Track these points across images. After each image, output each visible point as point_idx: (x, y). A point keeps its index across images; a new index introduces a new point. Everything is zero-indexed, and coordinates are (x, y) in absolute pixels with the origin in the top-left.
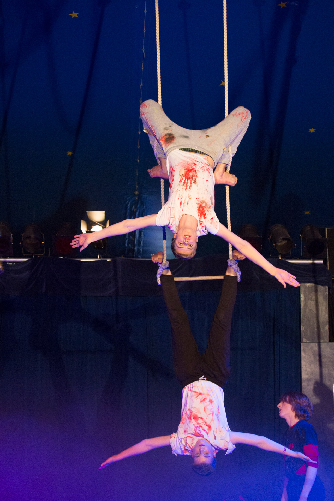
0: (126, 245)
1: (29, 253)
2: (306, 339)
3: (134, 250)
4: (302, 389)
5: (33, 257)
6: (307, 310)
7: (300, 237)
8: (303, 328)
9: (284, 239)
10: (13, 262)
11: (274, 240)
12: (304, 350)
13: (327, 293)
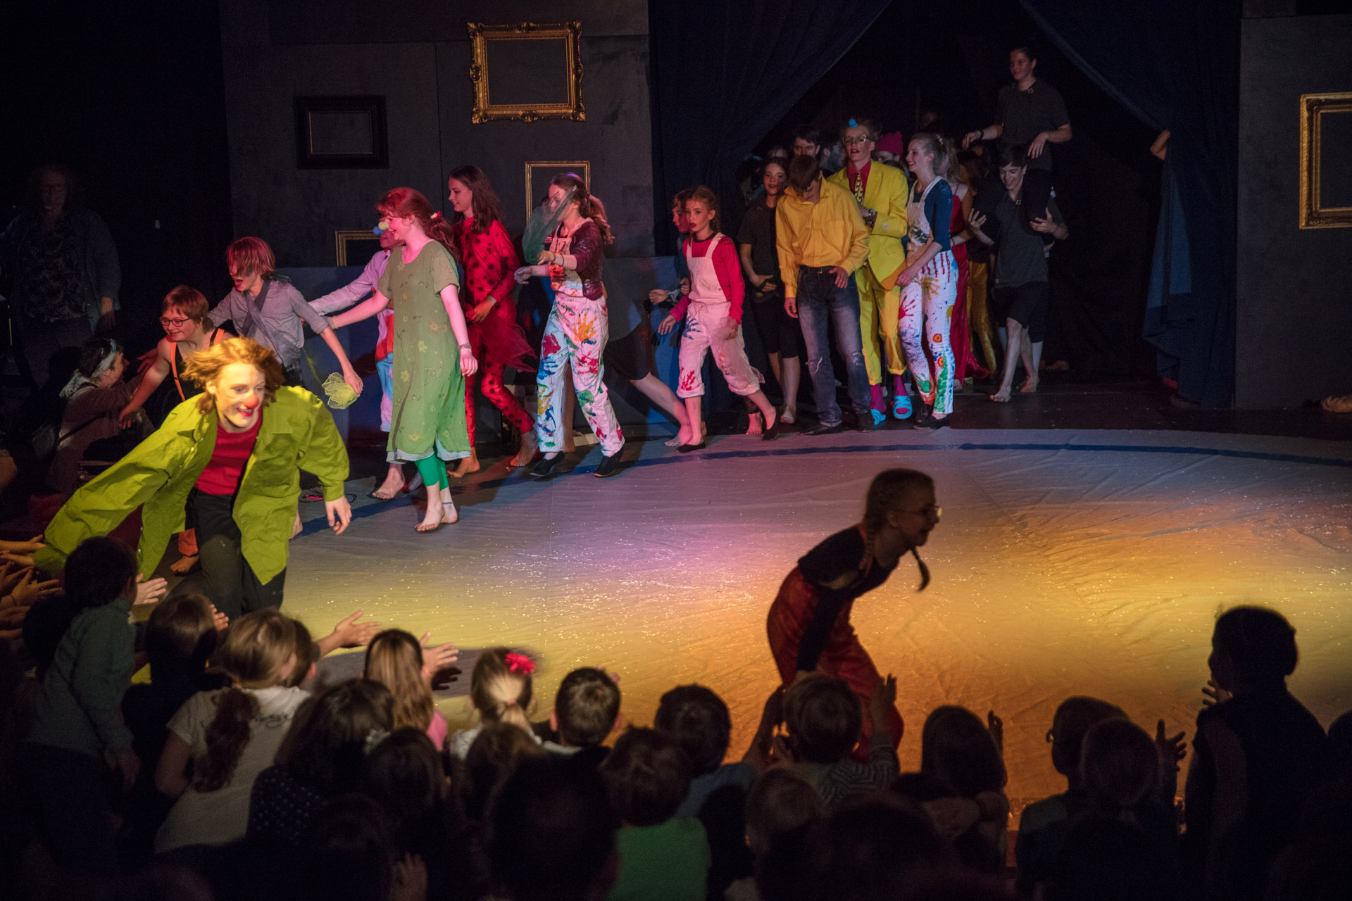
2: (1251, 12)
4: (1240, 107)
12: (1247, 32)
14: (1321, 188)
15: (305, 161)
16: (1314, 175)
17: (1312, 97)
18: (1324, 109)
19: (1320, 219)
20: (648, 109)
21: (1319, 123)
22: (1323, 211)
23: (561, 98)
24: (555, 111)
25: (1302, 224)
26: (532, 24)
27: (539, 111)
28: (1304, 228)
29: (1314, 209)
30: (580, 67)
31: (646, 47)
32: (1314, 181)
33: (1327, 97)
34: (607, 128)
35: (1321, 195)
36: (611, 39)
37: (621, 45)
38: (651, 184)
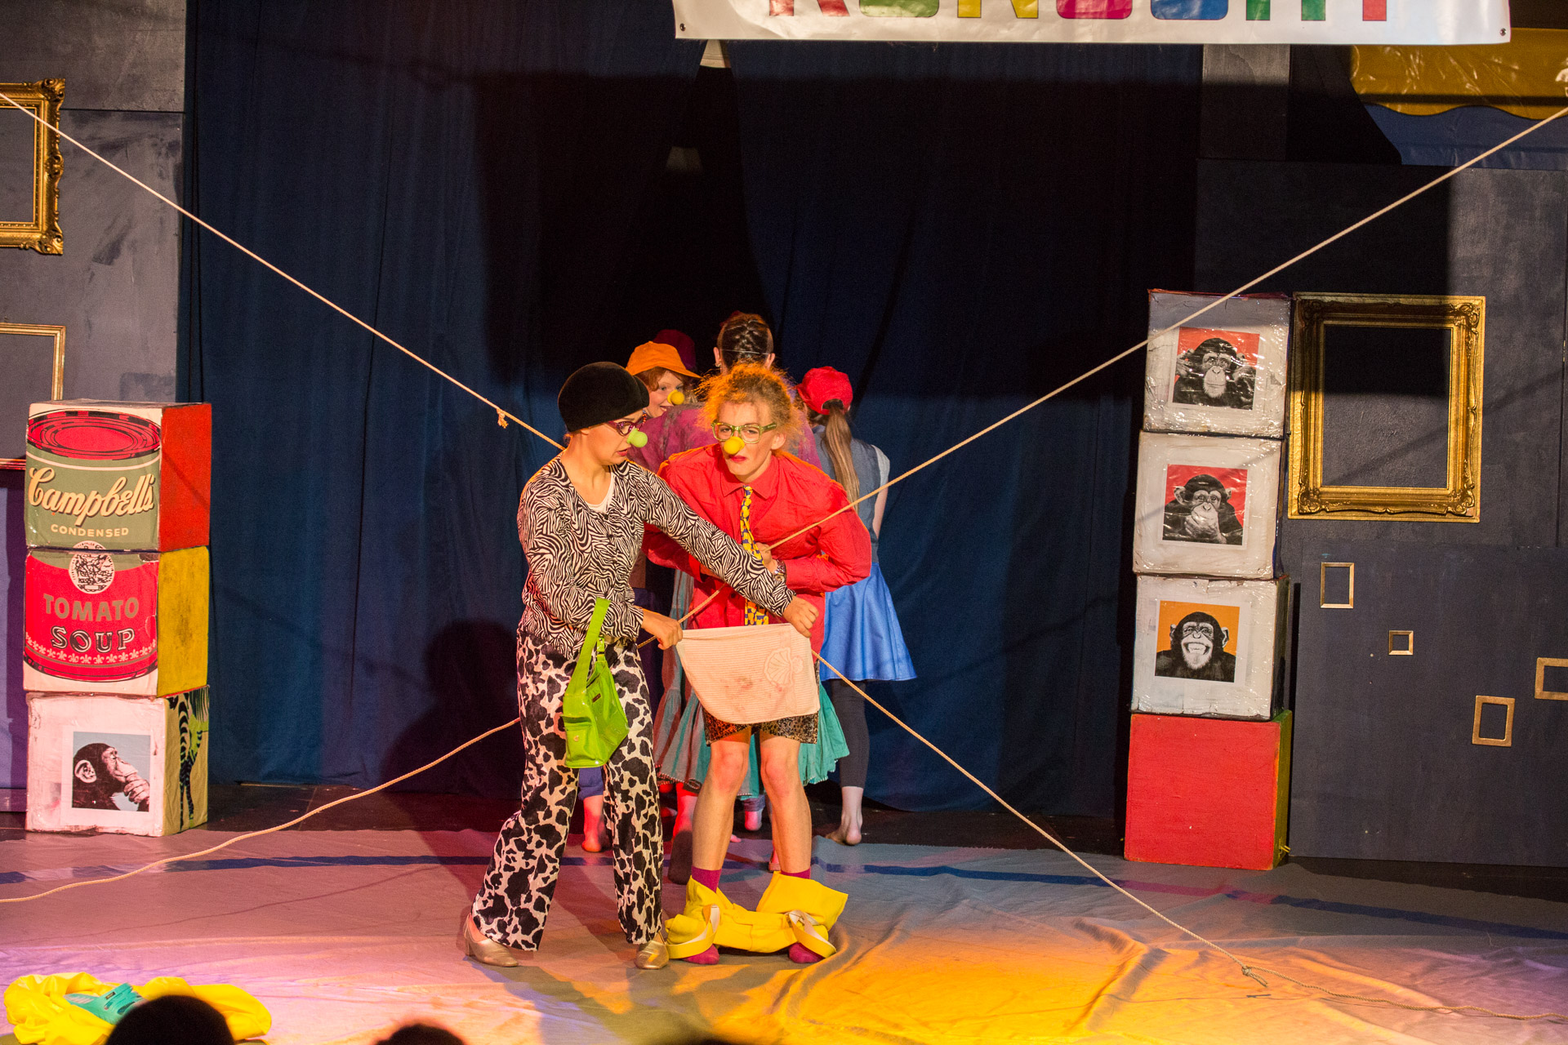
2: (1213, 146)
6: (1223, 56)
8: (1206, 113)
12: (1206, 182)
14: (1325, 449)
16: (1312, 430)
17: (1309, 296)
18: (1329, 319)
19: (1322, 503)
20: (176, 239)
21: (1321, 340)
22: (1325, 489)
23: (20, 212)
24: (8, 235)
25: (1293, 511)
28: (1295, 517)
29: (1311, 486)
30: (58, 158)
31: (177, 133)
32: (1312, 438)
33: (1334, 299)
34: (100, 269)
35: (1323, 463)
36: (115, 117)
37: (133, 127)
38: (174, 374)
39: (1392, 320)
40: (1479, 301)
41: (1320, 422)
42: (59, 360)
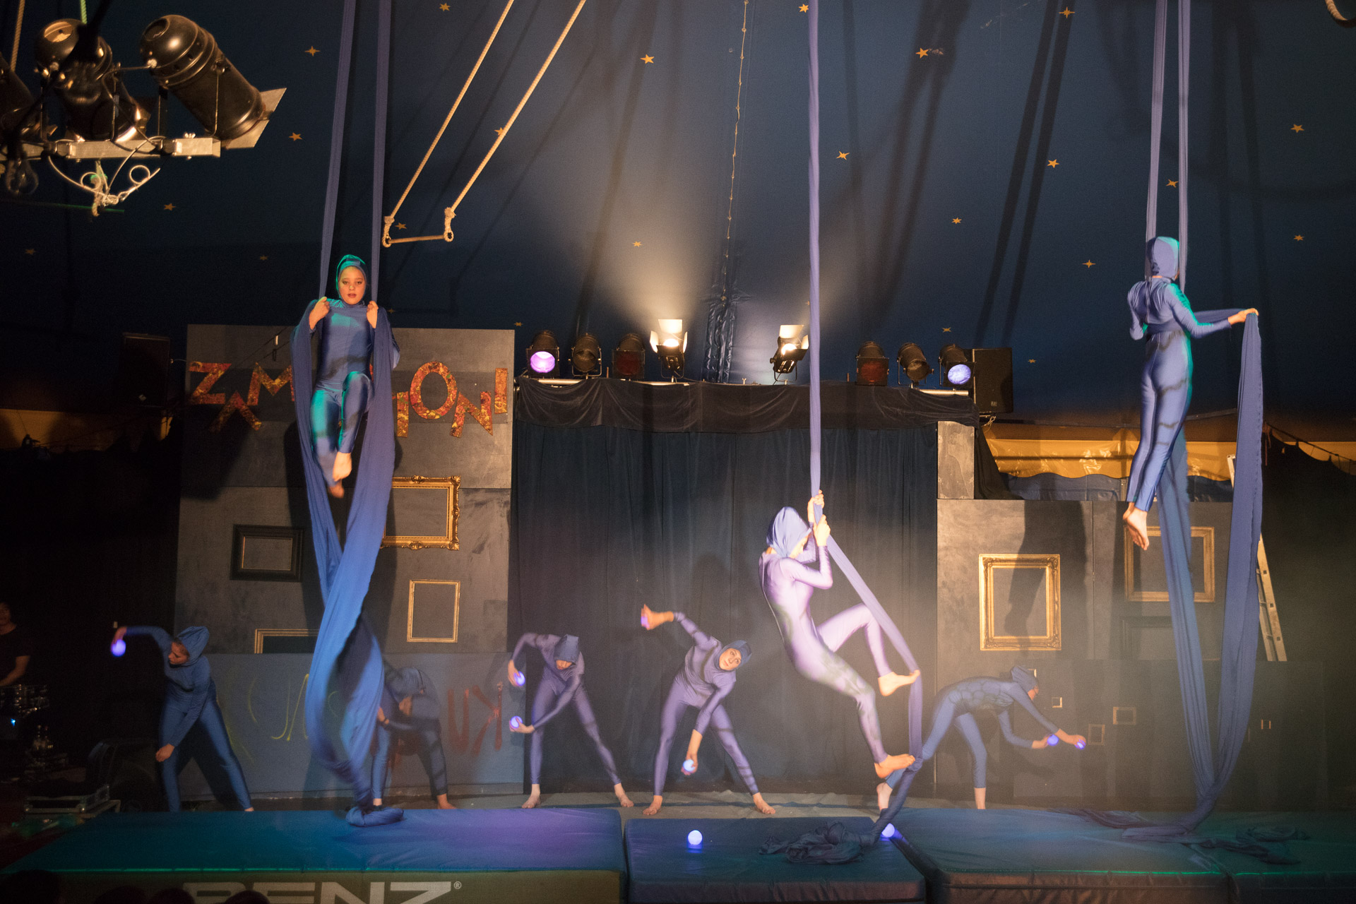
0: (708, 367)
1: (581, 373)
2: (944, 494)
3: (718, 374)
4: (938, 561)
5: (585, 378)
6: (946, 456)
7: (939, 361)
8: (940, 480)
9: (917, 362)
10: (559, 385)
11: (905, 364)
12: (941, 508)
13: (973, 434)
14: (995, 621)
15: (237, 573)
17: (987, 556)
18: (995, 565)
19: (994, 644)
20: (508, 543)
21: (992, 574)
22: (996, 638)
23: (440, 532)
24: (435, 542)
25: (982, 646)
26: (422, 478)
27: (424, 542)
28: (982, 650)
29: (990, 636)
30: (458, 510)
31: (508, 498)
32: (989, 617)
33: (997, 557)
34: (475, 556)
35: (994, 626)
36: (482, 491)
37: (489, 496)
38: (506, 600)
39: (1021, 565)
40: (1057, 556)
41: (992, 609)
42: (457, 595)
